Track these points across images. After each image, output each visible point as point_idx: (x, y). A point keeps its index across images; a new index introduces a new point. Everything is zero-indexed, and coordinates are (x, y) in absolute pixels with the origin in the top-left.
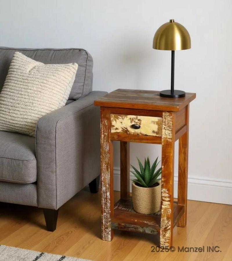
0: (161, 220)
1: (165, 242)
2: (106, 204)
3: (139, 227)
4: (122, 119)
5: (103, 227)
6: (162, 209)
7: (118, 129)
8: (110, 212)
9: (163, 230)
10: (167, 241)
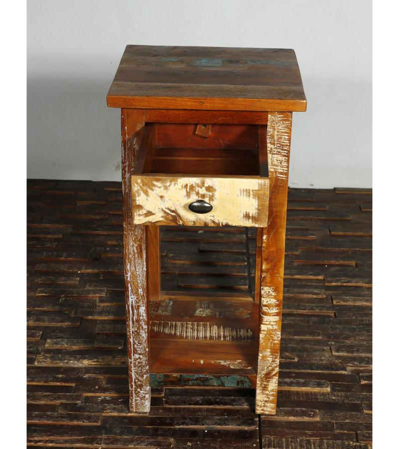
0: (260, 358)
1: (266, 401)
2: (137, 333)
3: (211, 377)
4: (162, 188)
5: (132, 386)
6: (262, 332)
7: (154, 214)
8: (147, 350)
9: (264, 377)
10: (271, 398)
